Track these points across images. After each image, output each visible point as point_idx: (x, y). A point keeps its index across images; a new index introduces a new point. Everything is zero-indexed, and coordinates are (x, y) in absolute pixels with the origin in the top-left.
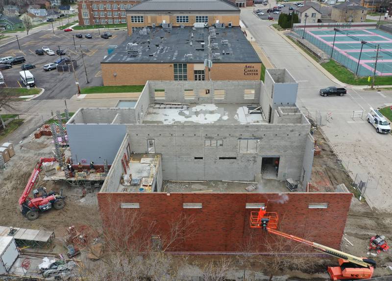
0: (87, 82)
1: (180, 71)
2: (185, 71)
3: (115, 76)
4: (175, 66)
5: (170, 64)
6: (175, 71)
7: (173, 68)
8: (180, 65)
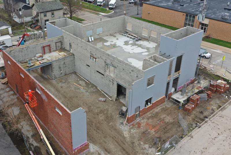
0: (137, 14)
1: (190, 20)
2: (193, 21)
3: (149, 13)
4: (187, 15)
5: (184, 14)
6: (186, 19)
7: (184, 17)
8: (190, 16)
